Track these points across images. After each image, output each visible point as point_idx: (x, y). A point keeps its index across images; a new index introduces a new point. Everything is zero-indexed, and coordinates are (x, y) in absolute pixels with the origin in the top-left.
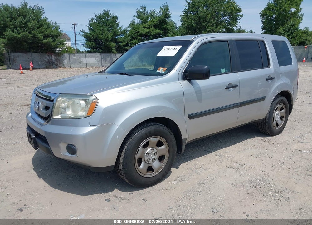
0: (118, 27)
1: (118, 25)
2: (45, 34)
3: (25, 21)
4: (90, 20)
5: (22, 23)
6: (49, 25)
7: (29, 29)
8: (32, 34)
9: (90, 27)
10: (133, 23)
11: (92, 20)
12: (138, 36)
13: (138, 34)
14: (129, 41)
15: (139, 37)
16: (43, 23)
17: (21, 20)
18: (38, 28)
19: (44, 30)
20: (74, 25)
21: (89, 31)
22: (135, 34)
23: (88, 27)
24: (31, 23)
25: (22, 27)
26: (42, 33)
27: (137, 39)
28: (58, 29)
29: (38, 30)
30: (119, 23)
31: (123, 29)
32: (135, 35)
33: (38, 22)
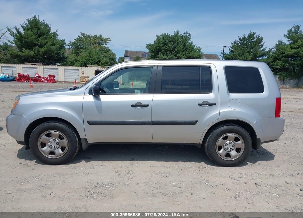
0: (262, 49)
1: (262, 46)
2: (187, 57)
3: (174, 46)
4: (233, 42)
5: (171, 48)
6: (192, 49)
7: (176, 52)
8: (177, 56)
9: (231, 49)
10: (280, 44)
11: (235, 42)
12: (283, 57)
13: (284, 55)
14: (271, 63)
15: (283, 59)
16: (188, 47)
17: (171, 45)
18: (183, 51)
19: (187, 53)
20: (224, 47)
21: (230, 52)
22: (279, 55)
23: (230, 49)
24: (178, 47)
25: (170, 51)
26: (185, 55)
27: (281, 60)
28: (200, 52)
29: (183, 53)
30: (263, 44)
31: (267, 50)
32: (280, 57)
33: (184, 46)
